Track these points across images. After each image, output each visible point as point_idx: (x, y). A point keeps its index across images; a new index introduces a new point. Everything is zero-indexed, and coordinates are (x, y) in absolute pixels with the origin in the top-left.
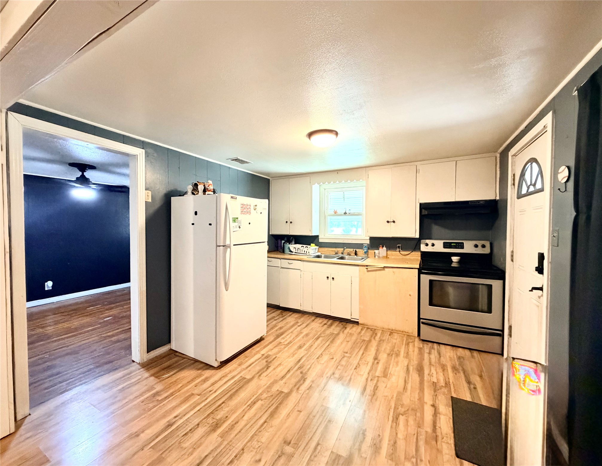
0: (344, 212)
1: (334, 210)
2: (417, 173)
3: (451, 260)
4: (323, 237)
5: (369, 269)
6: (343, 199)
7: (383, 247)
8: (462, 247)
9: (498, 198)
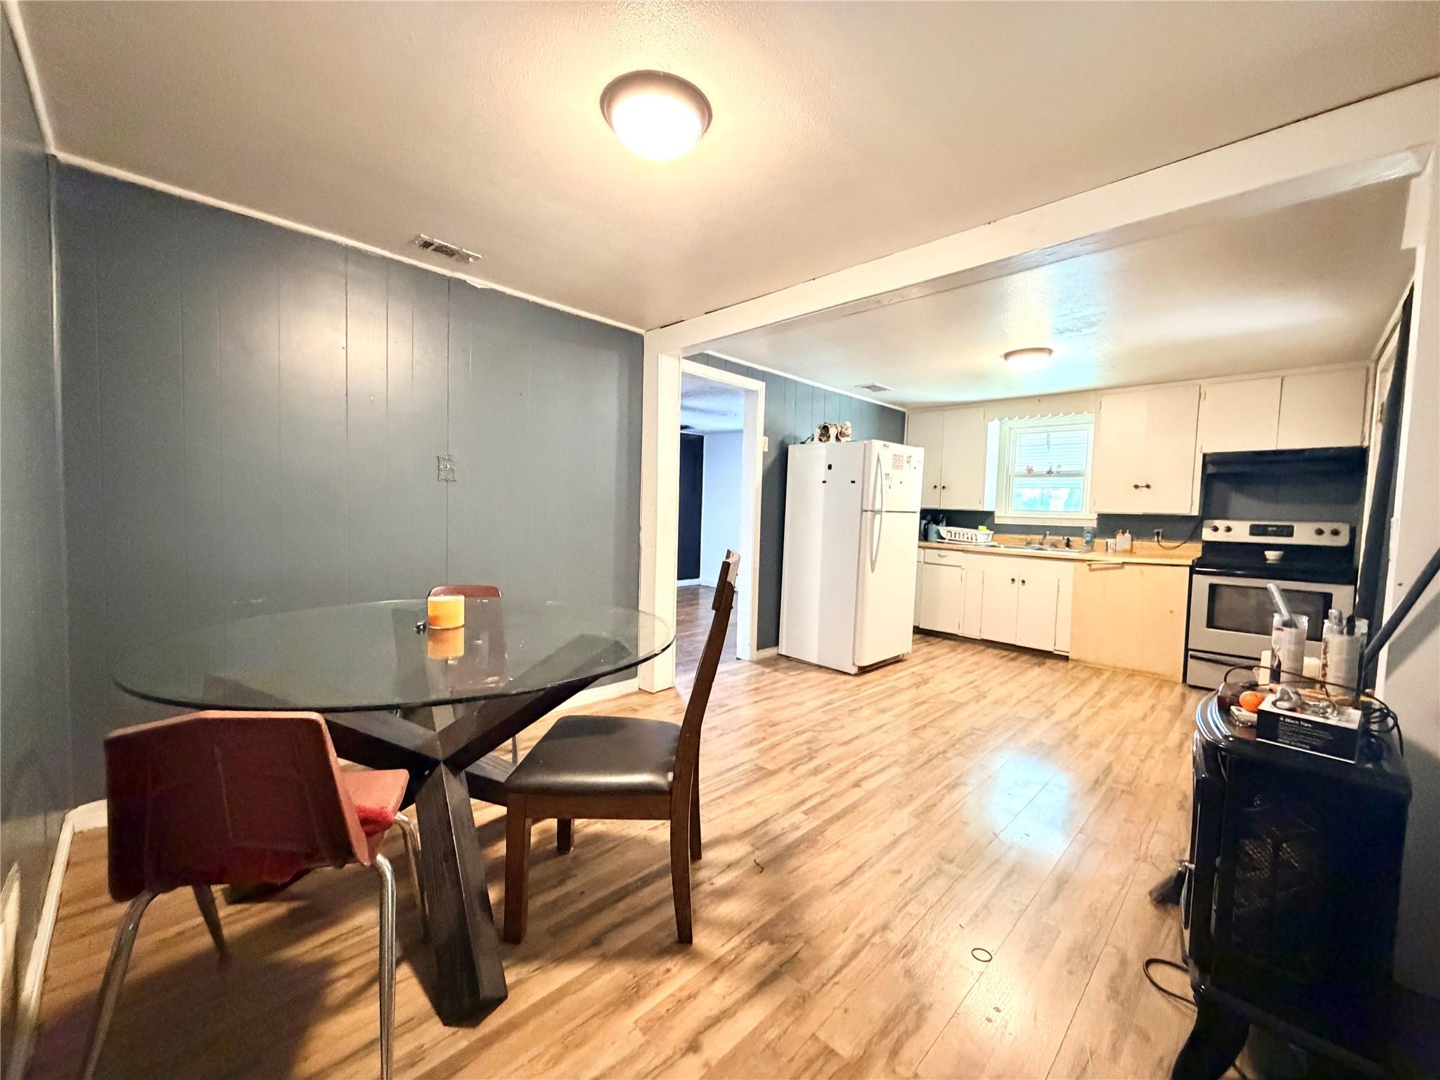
0: (1048, 470)
1: (1028, 466)
2: (1199, 400)
4: (1003, 515)
5: (1093, 567)
6: (1046, 447)
7: (1124, 533)
8: (1290, 533)
9: (1366, 443)
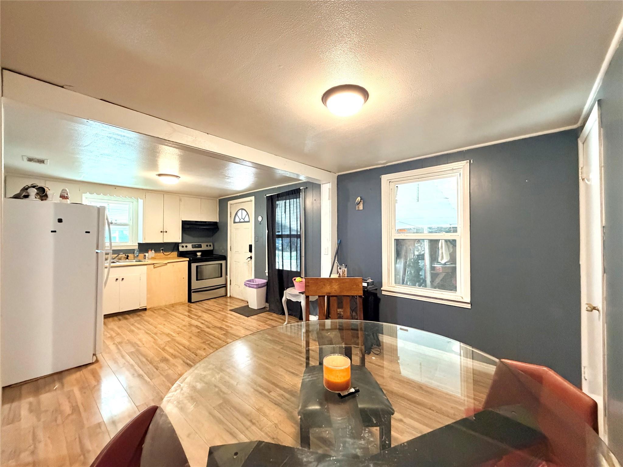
2: (180, 201)
3: (197, 254)
5: (155, 266)
7: (151, 250)
8: (201, 247)
9: (218, 221)
